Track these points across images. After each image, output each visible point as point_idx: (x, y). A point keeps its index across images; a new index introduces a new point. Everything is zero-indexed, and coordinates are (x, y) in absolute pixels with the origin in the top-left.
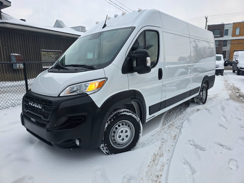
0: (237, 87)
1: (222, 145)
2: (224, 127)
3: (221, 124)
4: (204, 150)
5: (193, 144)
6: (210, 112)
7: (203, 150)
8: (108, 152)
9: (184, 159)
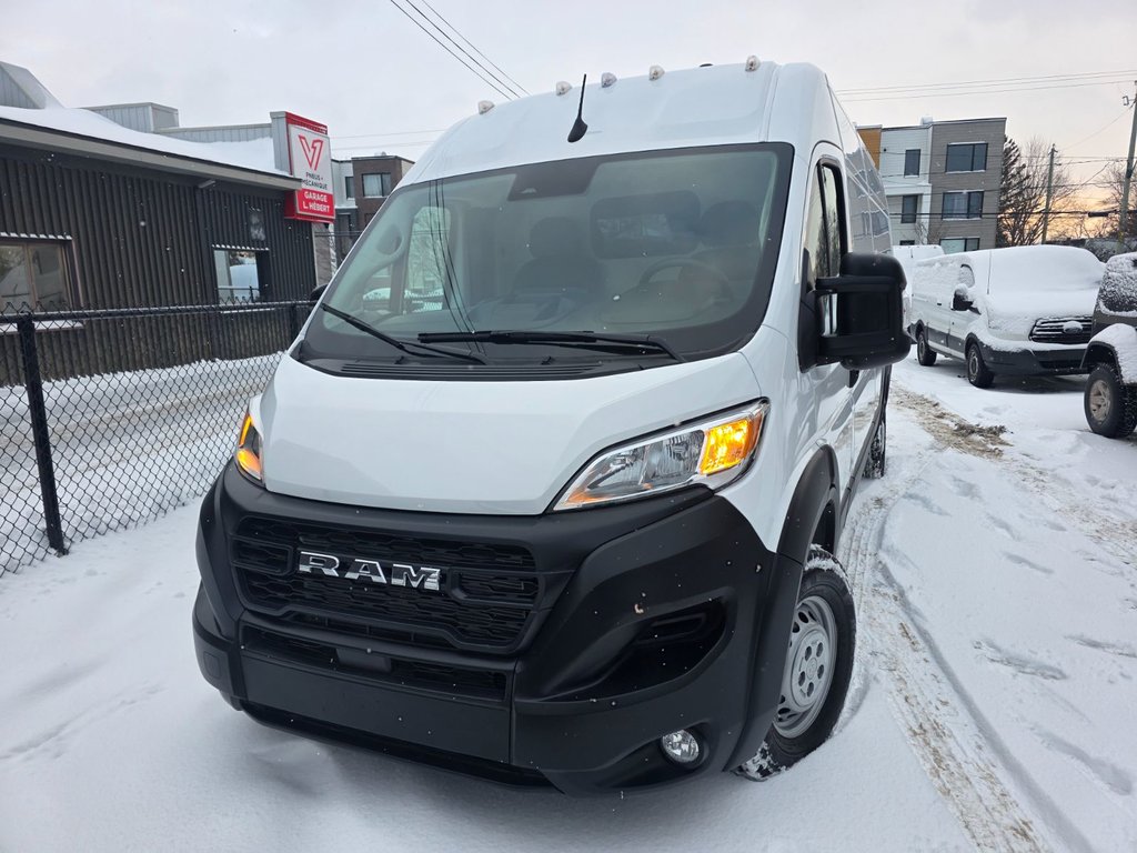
0: (920, 394)
1: (1095, 645)
2: (1032, 565)
3: (1016, 553)
4: (1058, 676)
5: (999, 655)
6: (935, 509)
7: (1054, 677)
8: (769, 762)
9: (1032, 729)
